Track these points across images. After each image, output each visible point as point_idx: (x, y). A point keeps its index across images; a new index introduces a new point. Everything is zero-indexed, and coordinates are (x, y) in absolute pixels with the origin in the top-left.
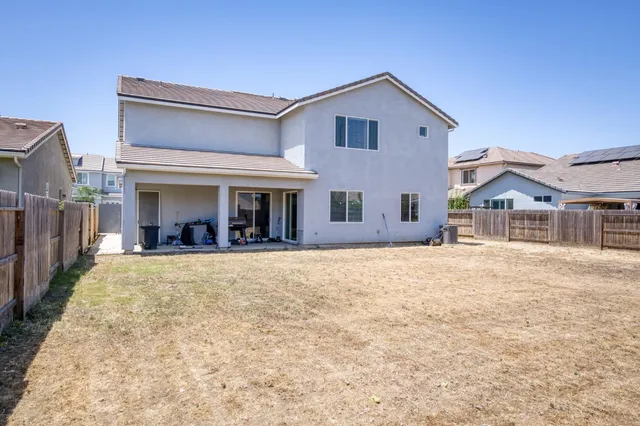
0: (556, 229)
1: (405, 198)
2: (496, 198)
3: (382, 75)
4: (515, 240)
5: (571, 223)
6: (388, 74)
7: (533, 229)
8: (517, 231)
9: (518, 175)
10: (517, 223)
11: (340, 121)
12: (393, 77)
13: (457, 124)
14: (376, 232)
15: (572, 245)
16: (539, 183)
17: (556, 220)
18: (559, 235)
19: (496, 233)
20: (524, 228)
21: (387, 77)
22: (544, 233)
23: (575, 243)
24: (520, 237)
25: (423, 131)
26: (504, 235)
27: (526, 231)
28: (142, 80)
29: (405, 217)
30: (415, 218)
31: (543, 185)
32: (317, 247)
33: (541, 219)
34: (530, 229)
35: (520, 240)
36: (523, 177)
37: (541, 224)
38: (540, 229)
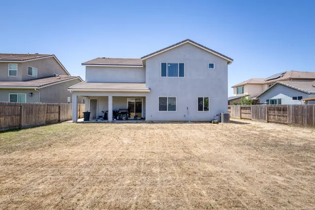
0: (291, 116)
1: (200, 100)
2: (273, 98)
3: (185, 41)
4: (271, 122)
5: (300, 113)
6: (188, 40)
7: (280, 116)
8: (272, 117)
9: (283, 85)
10: (272, 113)
11: (164, 65)
12: (191, 41)
13: (232, 60)
14: (183, 116)
15: (300, 127)
16: (294, 89)
17: (291, 110)
18: (293, 120)
19: (262, 118)
20: (275, 115)
21: (188, 41)
22: (285, 119)
23: (302, 125)
24: (273, 120)
25: (211, 66)
26: (265, 119)
27: (276, 117)
28: (104, 58)
29: (200, 108)
30: (206, 109)
31: (296, 90)
32: (152, 122)
33: (284, 110)
34: (278, 116)
35: (274, 122)
36: (285, 86)
37: (284, 113)
38: (283, 116)
